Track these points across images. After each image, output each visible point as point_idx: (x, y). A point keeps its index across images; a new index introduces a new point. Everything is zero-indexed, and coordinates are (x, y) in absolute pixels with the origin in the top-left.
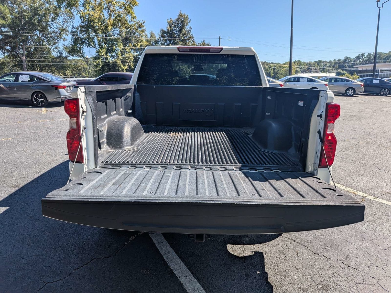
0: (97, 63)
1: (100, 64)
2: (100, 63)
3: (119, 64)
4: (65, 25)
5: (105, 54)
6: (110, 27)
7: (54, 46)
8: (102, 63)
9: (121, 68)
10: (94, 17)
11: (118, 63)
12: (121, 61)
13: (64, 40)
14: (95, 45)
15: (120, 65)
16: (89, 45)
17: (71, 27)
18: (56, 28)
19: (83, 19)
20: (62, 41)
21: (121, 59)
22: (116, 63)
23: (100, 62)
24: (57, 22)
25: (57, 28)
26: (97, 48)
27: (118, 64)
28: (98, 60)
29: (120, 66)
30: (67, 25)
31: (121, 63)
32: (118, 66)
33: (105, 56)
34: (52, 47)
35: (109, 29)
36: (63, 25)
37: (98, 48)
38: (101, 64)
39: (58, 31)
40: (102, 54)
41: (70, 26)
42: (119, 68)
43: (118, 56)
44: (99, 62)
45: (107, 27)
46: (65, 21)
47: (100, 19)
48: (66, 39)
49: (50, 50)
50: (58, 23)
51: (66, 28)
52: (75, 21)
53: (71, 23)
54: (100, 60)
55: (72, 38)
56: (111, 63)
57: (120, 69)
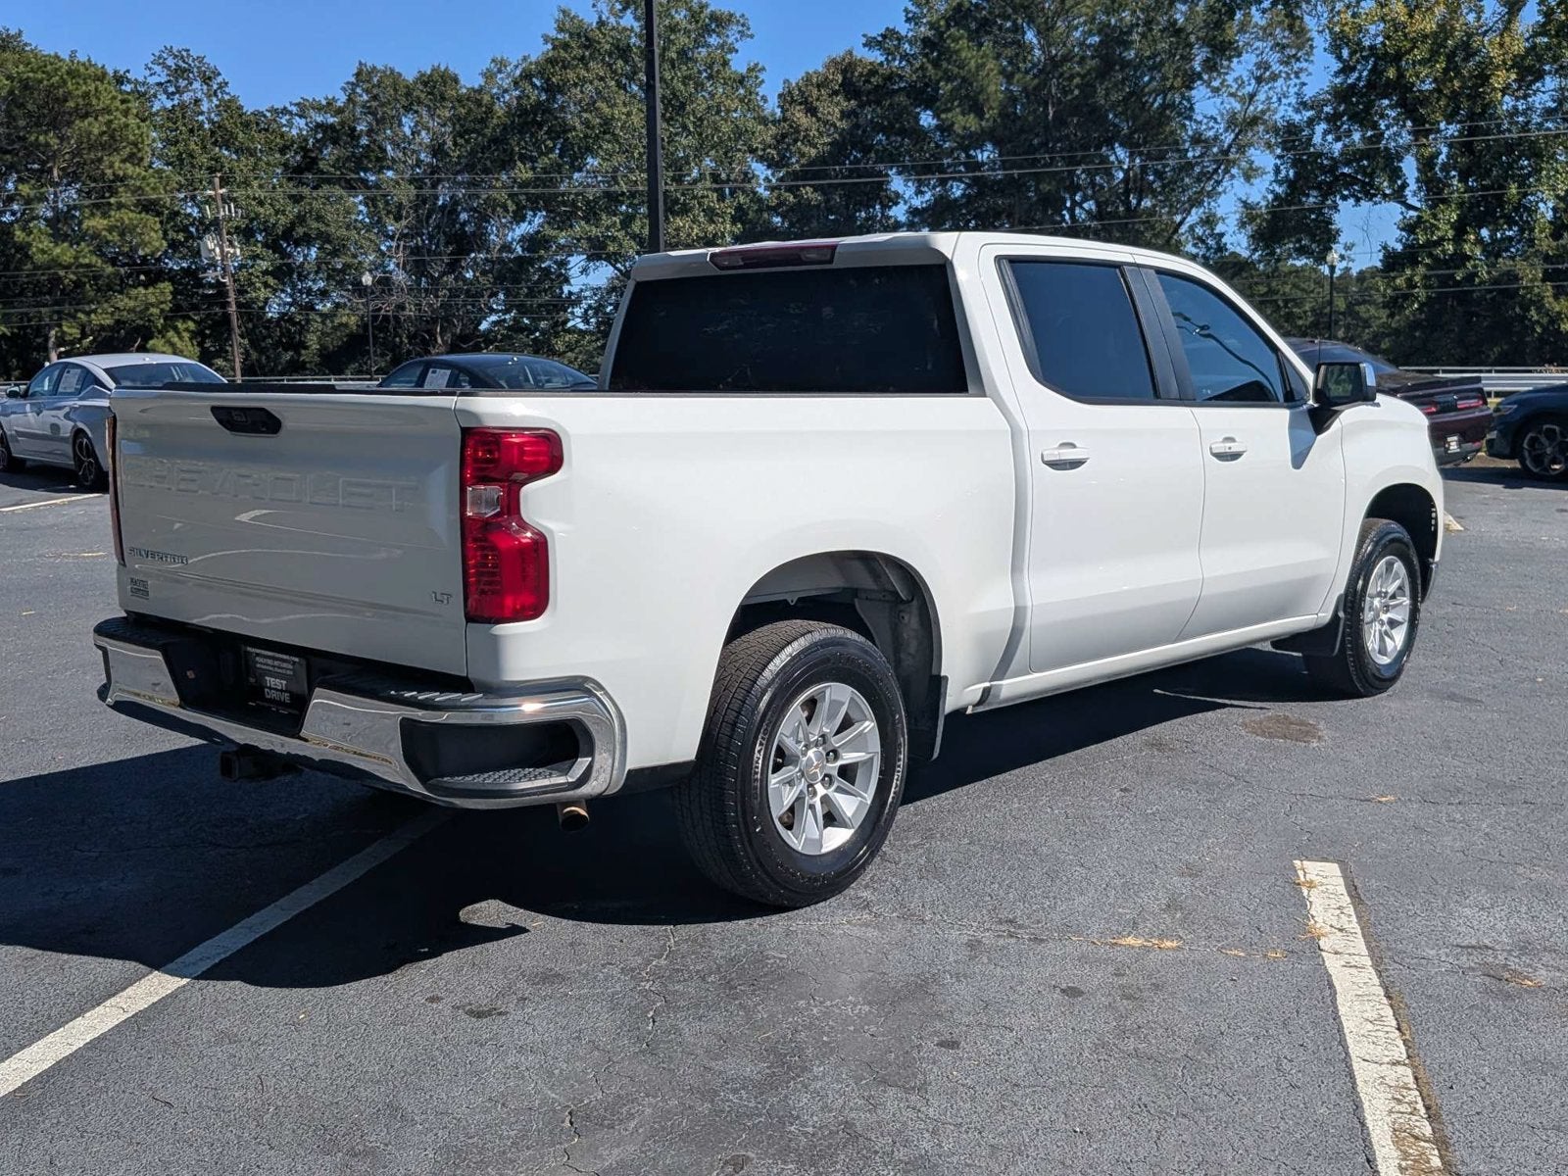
0: (1395, 289)
1: (1413, 295)
2: (1415, 287)
3: (1529, 289)
4: (1261, 96)
5: (1450, 234)
6: (1499, 79)
7: (1194, 211)
8: (1425, 287)
9: (1540, 308)
10: (1405, 35)
11: (1522, 279)
12: (1545, 271)
13: (1248, 178)
14: (1404, 185)
15: (1536, 290)
16: (1368, 192)
17: (1289, 104)
18: (1212, 117)
19: (1345, 53)
20: (1239, 182)
21: (1547, 258)
22: (1515, 278)
23: (1417, 279)
24: (1228, 86)
25: (1222, 115)
26: (1413, 201)
27: (1524, 288)
28: (1408, 272)
29: (1539, 295)
30: (1271, 93)
31: (1543, 280)
32: (1523, 297)
33: (1450, 248)
34: (1184, 219)
35: (1494, 89)
36: (1252, 96)
37: (1418, 205)
38: (1421, 293)
39: (1221, 131)
40: (1433, 233)
41: (1284, 101)
42: (1529, 310)
43: (1531, 242)
44: (1409, 280)
45: (1484, 78)
46: (1263, 75)
47: (1446, 39)
48: (1256, 170)
49: (1176, 231)
50: (1233, 90)
51: (1263, 112)
52: (1310, 70)
53: (1292, 83)
54: (1421, 270)
55: (1278, 162)
56: (1482, 283)
57: (1536, 318)
